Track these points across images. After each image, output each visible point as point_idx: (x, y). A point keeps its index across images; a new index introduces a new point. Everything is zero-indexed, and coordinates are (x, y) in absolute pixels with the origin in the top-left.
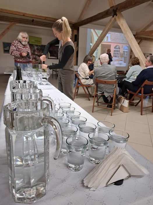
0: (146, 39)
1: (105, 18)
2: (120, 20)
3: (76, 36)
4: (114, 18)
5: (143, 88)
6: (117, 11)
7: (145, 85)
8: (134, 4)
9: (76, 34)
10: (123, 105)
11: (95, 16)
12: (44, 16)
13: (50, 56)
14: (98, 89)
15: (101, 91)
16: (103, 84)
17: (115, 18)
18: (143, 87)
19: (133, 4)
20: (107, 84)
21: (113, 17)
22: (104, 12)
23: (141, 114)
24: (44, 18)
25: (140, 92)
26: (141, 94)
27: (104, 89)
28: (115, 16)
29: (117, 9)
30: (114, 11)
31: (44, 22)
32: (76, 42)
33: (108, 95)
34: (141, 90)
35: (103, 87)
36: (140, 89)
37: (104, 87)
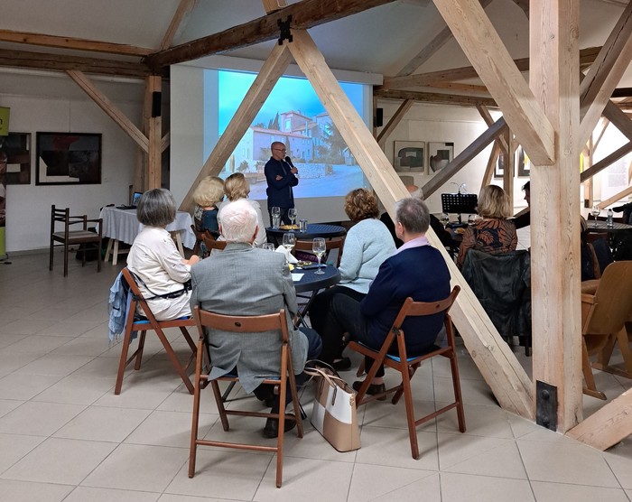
0: (421, 97)
1: (254, 42)
2: (303, 57)
3: (157, 96)
4: (284, 47)
5: (402, 332)
6: (292, 25)
7: (407, 317)
8: (342, 10)
9: (158, 89)
10: (333, 413)
11: (221, 36)
12: (21, 31)
13: (48, 175)
14: (214, 357)
15: (223, 363)
16: (231, 331)
17: (287, 48)
18: (402, 328)
19: (339, 8)
20: (245, 332)
21: (280, 43)
22: (251, 24)
23: (416, 455)
24: (21, 39)
25: (394, 350)
26: (398, 359)
27: (236, 352)
28: (287, 40)
29: (290, 18)
30: (283, 26)
31: (18, 52)
32: (159, 119)
33: (253, 383)
34: (395, 341)
35: (230, 347)
36: (391, 336)
37: (236, 344)
